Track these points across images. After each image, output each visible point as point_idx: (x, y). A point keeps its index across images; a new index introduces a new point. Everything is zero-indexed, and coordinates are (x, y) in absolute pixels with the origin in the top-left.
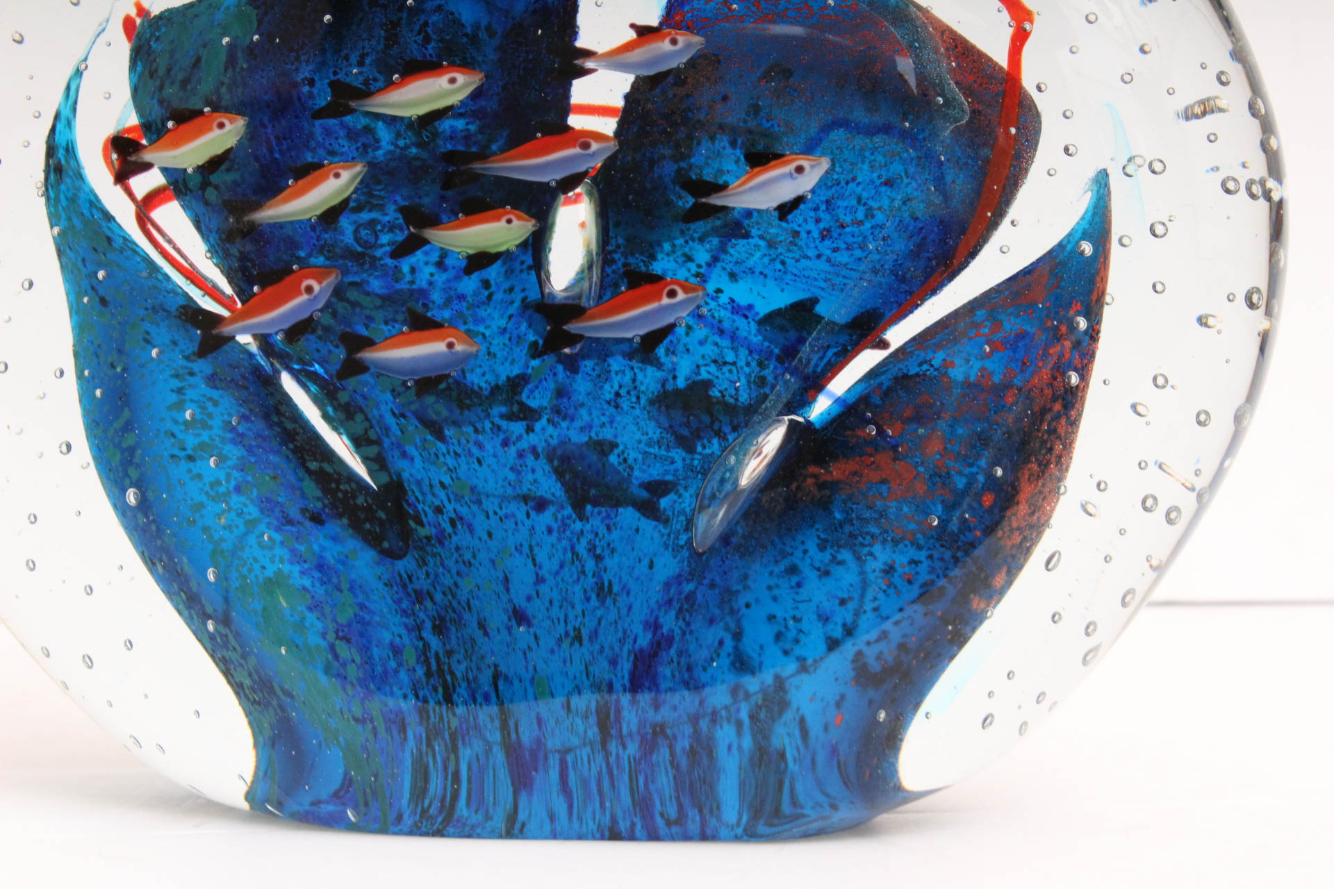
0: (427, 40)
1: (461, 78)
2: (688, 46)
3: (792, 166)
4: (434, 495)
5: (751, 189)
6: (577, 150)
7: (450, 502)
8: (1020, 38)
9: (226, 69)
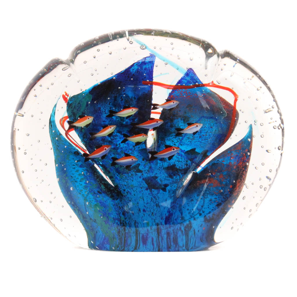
0: (122, 100)
1: (134, 109)
2: (176, 103)
3: (196, 125)
4: (124, 188)
5: (188, 130)
6: (156, 123)
7: (126, 188)
8: (236, 100)
9: (86, 107)
